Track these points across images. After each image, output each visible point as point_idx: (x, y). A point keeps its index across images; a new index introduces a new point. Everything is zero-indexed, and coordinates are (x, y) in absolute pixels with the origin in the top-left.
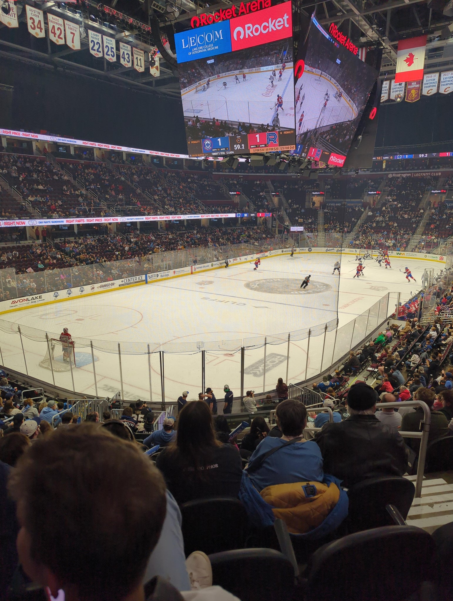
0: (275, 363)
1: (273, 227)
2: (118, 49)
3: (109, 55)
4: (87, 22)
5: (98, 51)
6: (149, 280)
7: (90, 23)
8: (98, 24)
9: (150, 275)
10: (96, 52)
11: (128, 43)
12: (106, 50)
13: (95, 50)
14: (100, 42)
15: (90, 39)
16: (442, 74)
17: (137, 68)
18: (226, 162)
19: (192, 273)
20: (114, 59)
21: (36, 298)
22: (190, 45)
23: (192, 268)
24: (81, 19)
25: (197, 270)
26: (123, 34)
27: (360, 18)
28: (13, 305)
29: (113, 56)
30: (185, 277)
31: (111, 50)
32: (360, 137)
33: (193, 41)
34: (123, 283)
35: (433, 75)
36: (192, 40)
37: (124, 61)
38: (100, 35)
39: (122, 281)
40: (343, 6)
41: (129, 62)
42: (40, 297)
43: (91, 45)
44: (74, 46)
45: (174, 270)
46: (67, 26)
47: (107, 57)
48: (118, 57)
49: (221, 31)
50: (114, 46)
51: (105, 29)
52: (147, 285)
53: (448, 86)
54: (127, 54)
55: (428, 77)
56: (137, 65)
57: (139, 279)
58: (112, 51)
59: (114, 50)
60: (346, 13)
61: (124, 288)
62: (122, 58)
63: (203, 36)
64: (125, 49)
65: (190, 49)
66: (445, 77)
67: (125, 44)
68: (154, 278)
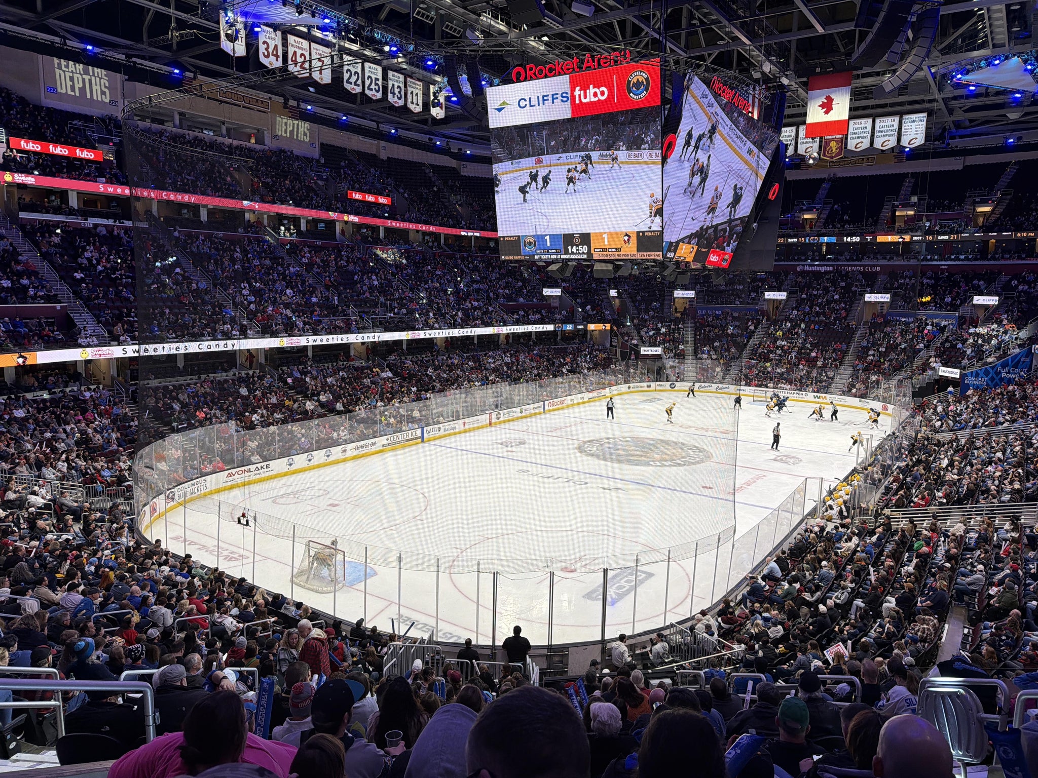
1: (613, 346)
2: (385, 77)
3: (371, 90)
4: (342, 44)
5: (356, 84)
6: (426, 436)
7: (347, 45)
8: (358, 46)
9: (428, 428)
10: (353, 86)
11: (400, 71)
12: (367, 82)
13: (351, 83)
14: (359, 71)
15: (346, 67)
16: (878, 121)
17: (412, 107)
18: (557, 269)
19: (490, 424)
20: (379, 95)
21: (262, 467)
23: (490, 417)
24: (334, 41)
25: (498, 419)
26: (395, 61)
28: (229, 479)
29: (378, 91)
30: (478, 432)
31: (375, 82)
32: (754, 226)
34: (389, 442)
35: (863, 121)
37: (394, 97)
38: (360, 62)
39: (387, 439)
41: (400, 98)
42: (267, 466)
43: (346, 76)
44: (321, 79)
45: (463, 420)
46: (313, 52)
47: (367, 92)
48: (385, 92)
50: (380, 77)
51: (368, 53)
52: (425, 446)
53: (887, 138)
54: (399, 87)
55: (856, 124)
56: (412, 103)
57: (412, 434)
58: (376, 84)
59: (380, 83)
61: (391, 449)
62: (391, 93)
64: (396, 80)
66: (882, 124)
67: (396, 74)
68: (435, 434)
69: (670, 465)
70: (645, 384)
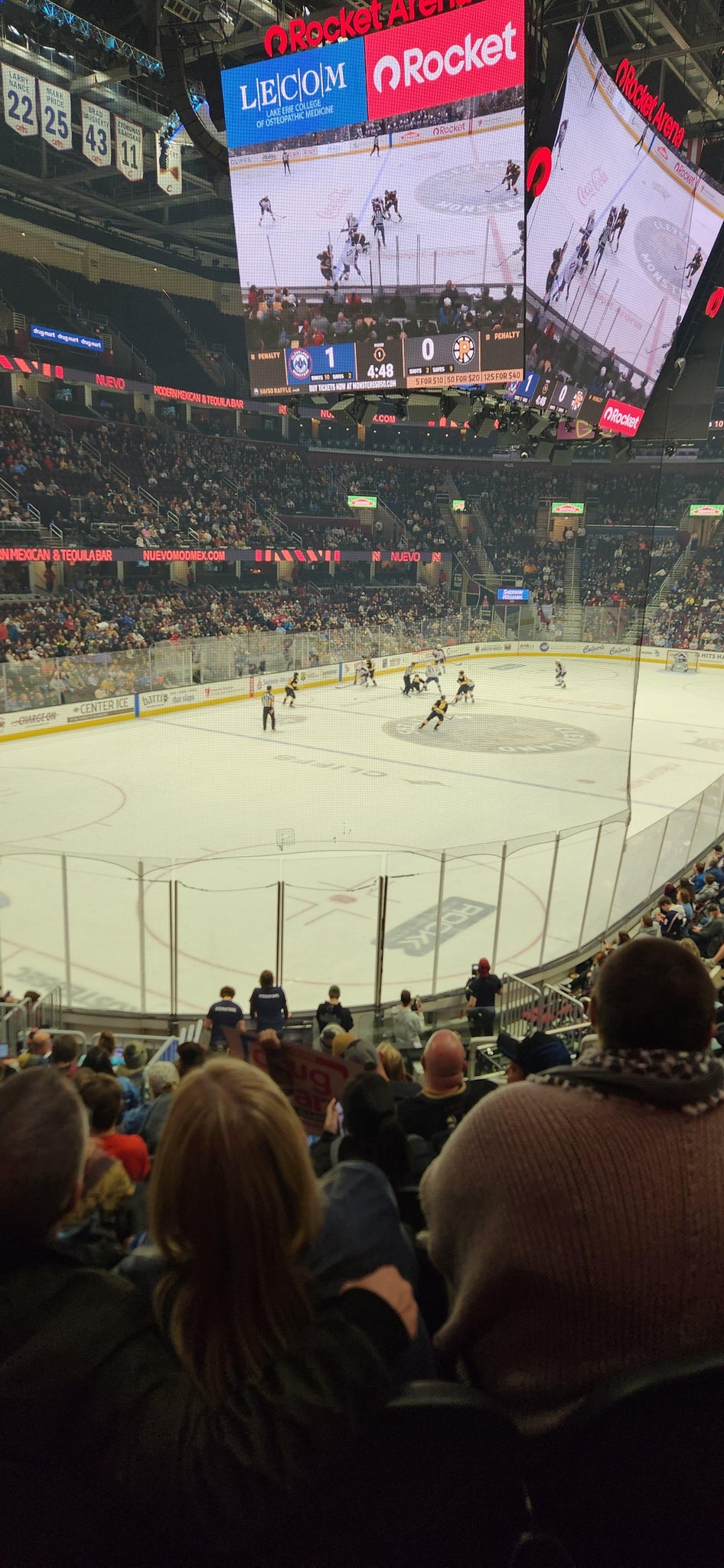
0: (459, 922)
1: (456, 589)
2: (77, 118)
3: (53, 132)
5: (25, 120)
6: (142, 708)
7: (7, 46)
8: (27, 50)
9: (146, 695)
10: (21, 123)
11: (102, 102)
12: (46, 118)
13: (17, 117)
14: (32, 96)
15: (7, 88)
17: (125, 170)
18: (347, 409)
19: (252, 695)
20: (67, 144)
22: (262, 102)
23: (252, 683)
26: (91, 80)
27: (689, 60)
29: (64, 136)
30: (232, 705)
31: (59, 118)
32: (681, 361)
33: (270, 91)
34: (79, 714)
36: (267, 89)
37: (93, 149)
38: (31, 79)
39: (76, 710)
40: (649, 28)
41: (103, 153)
43: (9, 103)
45: (207, 686)
47: (46, 135)
48: (77, 140)
49: (340, 66)
50: (67, 110)
51: (44, 63)
52: (138, 722)
57: (118, 703)
58: (61, 123)
59: (68, 120)
60: (654, 44)
61: (83, 726)
62: (88, 140)
63: (294, 77)
64: (96, 118)
65: (262, 113)
67: (95, 107)
68: (158, 705)
70: (502, 644)
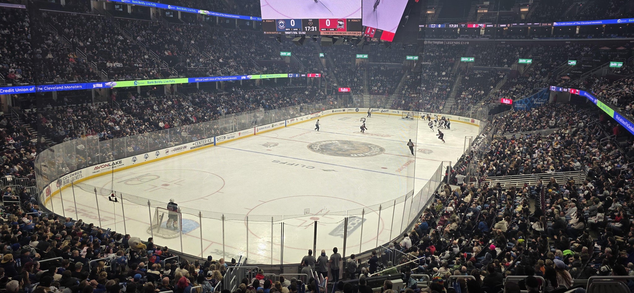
1: (322, 87)
6: (217, 142)
9: (218, 137)
19: (255, 134)
21: (117, 163)
23: (255, 130)
25: (259, 131)
28: (96, 171)
30: (248, 139)
32: (407, 17)
34: (195, 146)
39: (194, 144)
42: (120, 162)
45: (239, 132)
52: (216, 147)
57: (208, 141)
61: (195, 150)
68: (222, 140)
69: (363, 156)
70: (342, 109)
